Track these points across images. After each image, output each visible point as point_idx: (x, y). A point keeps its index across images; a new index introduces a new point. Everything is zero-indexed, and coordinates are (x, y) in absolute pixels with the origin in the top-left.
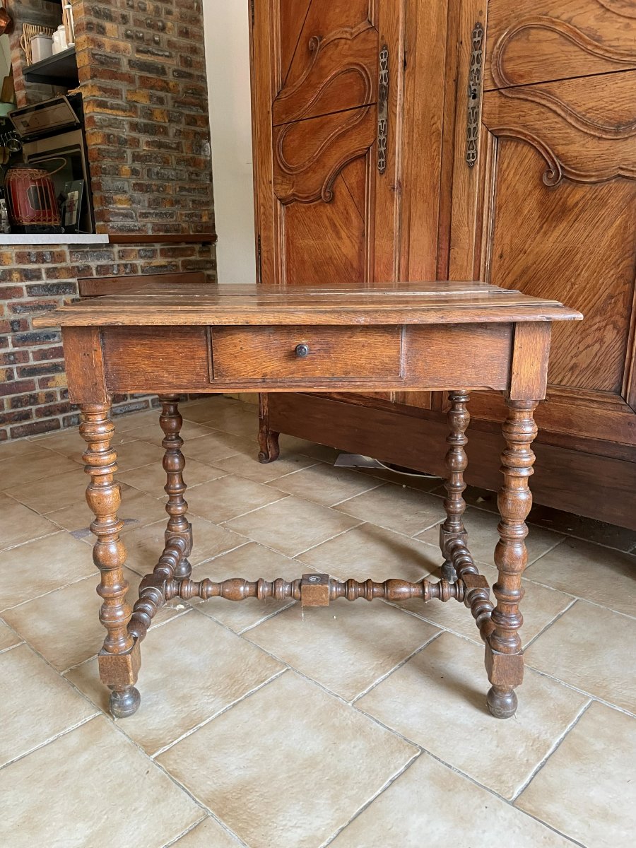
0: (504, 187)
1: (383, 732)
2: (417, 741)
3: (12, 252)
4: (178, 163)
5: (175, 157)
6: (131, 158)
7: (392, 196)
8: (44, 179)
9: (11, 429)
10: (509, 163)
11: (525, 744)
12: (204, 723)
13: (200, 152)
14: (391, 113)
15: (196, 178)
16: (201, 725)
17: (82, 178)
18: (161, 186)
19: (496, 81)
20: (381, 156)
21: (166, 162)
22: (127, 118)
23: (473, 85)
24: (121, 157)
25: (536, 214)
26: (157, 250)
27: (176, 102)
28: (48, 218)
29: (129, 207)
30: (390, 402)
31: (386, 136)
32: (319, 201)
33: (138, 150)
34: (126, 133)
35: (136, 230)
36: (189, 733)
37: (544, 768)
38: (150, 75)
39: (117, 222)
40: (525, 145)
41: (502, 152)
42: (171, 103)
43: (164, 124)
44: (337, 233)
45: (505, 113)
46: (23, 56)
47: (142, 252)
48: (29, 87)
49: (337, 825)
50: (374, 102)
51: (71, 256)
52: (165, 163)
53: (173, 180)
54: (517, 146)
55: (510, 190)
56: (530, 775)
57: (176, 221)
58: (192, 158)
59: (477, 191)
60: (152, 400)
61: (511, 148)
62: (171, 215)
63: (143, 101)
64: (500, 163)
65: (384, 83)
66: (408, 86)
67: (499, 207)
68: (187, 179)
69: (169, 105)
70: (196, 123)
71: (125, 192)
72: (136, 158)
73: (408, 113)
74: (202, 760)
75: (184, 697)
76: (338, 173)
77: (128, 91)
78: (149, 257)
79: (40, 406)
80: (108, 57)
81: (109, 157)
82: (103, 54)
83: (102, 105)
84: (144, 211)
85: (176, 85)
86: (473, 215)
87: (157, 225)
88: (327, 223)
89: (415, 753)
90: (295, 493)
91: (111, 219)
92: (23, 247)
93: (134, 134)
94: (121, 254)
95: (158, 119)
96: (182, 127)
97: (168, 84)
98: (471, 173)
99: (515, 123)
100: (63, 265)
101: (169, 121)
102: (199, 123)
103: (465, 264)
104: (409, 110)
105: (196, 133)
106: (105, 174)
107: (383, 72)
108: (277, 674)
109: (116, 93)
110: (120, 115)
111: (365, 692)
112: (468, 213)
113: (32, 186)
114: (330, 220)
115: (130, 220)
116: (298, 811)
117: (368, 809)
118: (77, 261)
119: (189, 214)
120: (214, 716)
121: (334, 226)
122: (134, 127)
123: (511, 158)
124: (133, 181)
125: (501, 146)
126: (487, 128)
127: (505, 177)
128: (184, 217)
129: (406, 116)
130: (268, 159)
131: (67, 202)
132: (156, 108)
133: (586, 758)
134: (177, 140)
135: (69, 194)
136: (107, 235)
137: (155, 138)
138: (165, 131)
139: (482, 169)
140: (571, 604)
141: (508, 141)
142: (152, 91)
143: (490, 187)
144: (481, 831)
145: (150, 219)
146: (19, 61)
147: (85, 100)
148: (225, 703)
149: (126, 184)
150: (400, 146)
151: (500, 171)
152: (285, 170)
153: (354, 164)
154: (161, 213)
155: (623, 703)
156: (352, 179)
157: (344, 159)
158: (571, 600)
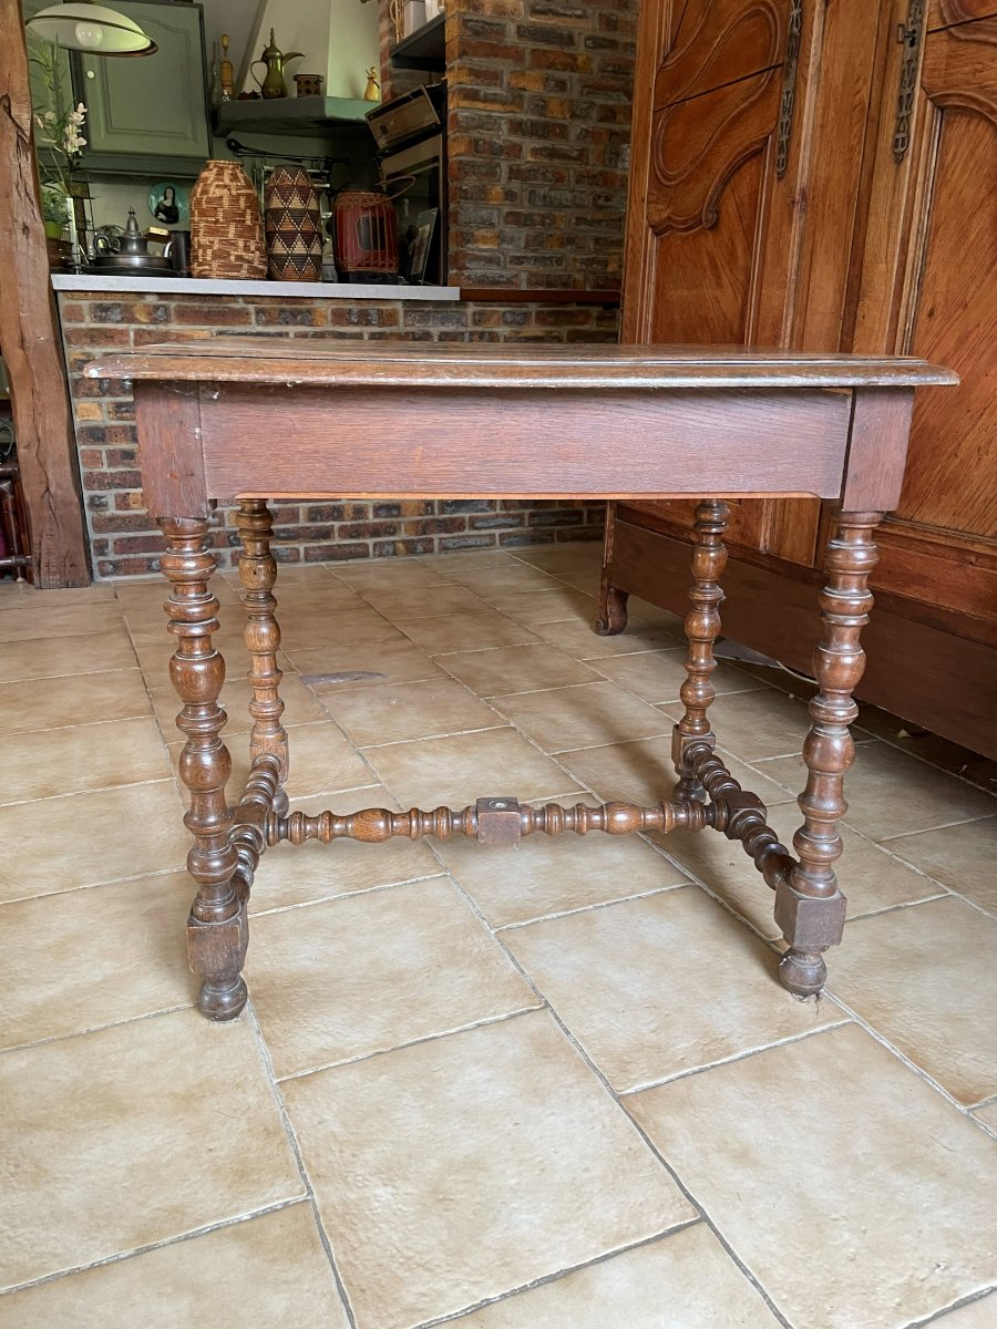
0: (945, 194)
1: (510, 972)
2: (548, 995)
3: (327, 308)
4: (578, 182)
5: (575, 171)
6: (507, 175)
7: (791, 213)
8: (380, 207)
9: (306, 549)
10: (955, 153)
11: (696, 1040)
12: (305, 904)
13: (616, 163)
14: (800, 78)
15: (605, 204)
16: (301, 905)
17: (437, 205)
18: (548, 217)
19: (946, 15)
20: (781, 150)
21: (560, 179)
22: (505, 115)
23: (912, 23)
24: (492, 173)
25: (987, 240)
26: (531, 313)
27: (584, 86)
28: (380, 263)
29: (496, 247)
30: (759, 553)
31: (791, 117)
32: (699, 228)
33: (518, 163)
34: (503, 136)
35: (504, 283)
36: (281, 910)
37: (700, 1074)
38: (549, 47)
39: (476, 270)
40: (981, 120)
41: (948, 135)
42: (577, 88)
43: (562, 122)
44: (718, 277)
45: (956, 67)
46: (392, 31)
47: (508, 317)
48: (397, 76)
49: (374, 1047)
50: (780, 62)
51: (405, 317)
52: (558, 181)
53: (568, 207)
54: (969, 123)
55: (952, 201)
56: (672, 1076)
57: (566, 269)
58: (601, 173)
59: (904, 202)
60: (500, 535)
61: (961, 125)
62: (559, 261)
63: (533, 85)
64: (942, 153)
65: (795, 30)
66: (829, 32)
67: (933, 232)
68: (591, 206)
69: (574, 93)
70: (615, 118)
71: (492, 225)
72: (515, 173)
73: (826, 74)
74: (277, 939)
75: (301, 873)
76: (727, 180)
77: (512, 73)
78: (518, 323)
79: (344, 523)
80: (486, 23)
81: (474, 173)
82: (479, 19)
83: (472, 96)
84: (518, 254)
85: (589, 60)
86: (895, 243)
87: (536, 275)
88: (706, 262)
89: (535, 1005)
90: (616, 680)
91: (468, 265)
92: (342, 301)
93: (516, 139)
94: (477, 317)
95: (555, 114)
96: (590, 124)
97: (575, 60)
98: (897, 171)
99: (969, 83)
100: (394, 329)
101: (571, 117)
102: (620, 117)
103: (877, 328)
104: (827, 71)
105: (612, 133)
106: (467, 199)
107: (795, 12)
108: (428, 877)
109: (493, 77)
110: (496, 110)
111: (524, 924)
112: (888, 239)
113: (363, 216)
114: (712, 259)
115: (495, 267)
116: (343, 1019)
117: (428, 1044)
118: (413, 325)
119: (588, 259)
120: (321, 900)
121: (715, 267)
122: (517, 127)
123: (960, 143)
124: (507, 210)
125: (947, 124)
126: (927, 94)
127: (948, 177)
128: (578, 264)
129: (822, 83)
130: (644, 164)
131: (417, 241)
132: (552, 98)
133: (776, 1085)
134: (581, 145)
135: (420, 229)
136: (458, 288)
137: (547, 143)
138: (563, 132)
139: (915, 164)
140: (934, 898)
141: (957, 114)
142: (550, 72)
143: (924, 195)
144: (548, 1112)
145: (526, 266)
146: (387, 38)
147: (450, 90)
148: (343, 891)
149: (495, 213)
150: (810, 132)
151: (941, 166)
152: (662, 180)
153: (748, 164)
154: (544, 258)
155: (900, 1038)
156: (744, 191)
157: (736, 157)
158: (939, 893)
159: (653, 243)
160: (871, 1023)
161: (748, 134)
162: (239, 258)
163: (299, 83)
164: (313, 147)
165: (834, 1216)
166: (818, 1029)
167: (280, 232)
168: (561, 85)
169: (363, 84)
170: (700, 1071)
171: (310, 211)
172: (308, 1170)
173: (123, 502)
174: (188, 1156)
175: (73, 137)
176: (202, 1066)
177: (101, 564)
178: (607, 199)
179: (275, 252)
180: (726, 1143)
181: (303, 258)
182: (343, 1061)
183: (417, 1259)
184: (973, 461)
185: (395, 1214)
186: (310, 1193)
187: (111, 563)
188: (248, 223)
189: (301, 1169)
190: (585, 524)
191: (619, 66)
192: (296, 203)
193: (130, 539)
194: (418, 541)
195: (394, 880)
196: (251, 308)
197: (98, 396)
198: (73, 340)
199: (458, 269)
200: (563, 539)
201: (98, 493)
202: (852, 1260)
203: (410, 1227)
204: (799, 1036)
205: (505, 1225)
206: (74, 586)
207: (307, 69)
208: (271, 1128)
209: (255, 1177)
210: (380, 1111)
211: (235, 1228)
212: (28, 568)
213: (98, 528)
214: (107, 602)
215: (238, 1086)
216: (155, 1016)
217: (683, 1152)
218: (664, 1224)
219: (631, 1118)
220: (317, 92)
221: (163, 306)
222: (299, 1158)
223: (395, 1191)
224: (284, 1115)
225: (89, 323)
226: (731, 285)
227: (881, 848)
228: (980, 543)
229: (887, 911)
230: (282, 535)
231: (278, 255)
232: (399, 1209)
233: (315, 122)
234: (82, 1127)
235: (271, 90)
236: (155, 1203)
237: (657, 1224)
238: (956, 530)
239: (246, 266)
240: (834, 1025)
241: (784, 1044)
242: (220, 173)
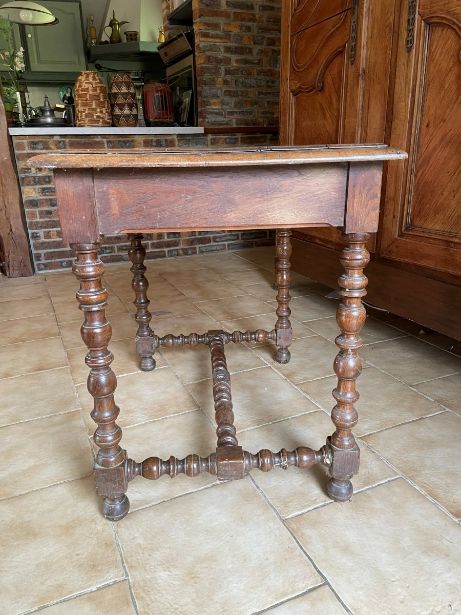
0: (432, 65)
3: (140, 140)
4: (258, 75)
5: (257, 70)
6: (224, 73)
7: (358, 81)
8: (164, 90)
10: (437, 45)
12: (130, 427)
13: (276, 65)
14: (359, 14)
15: (272, 85)
17: (192, 88)
18: (245, 92)
20: (352, 51)
22: (224, 44)
24: (217, 72)
25: (454, 87)
26: (238, 138)
27: (260, 29)
28: (165, 117)
29: (220, 107)
31: (356, 33)
32: (314, 91)
33: (228, 66)
34: (221, 54)
35: (225, 124)
37: (324, 507)
38: (242, 11)
39: (211, 119)
40: (448, 29)
41: (433, 37)
42: (256, 30)
43: (250, 46)
44: (324, 114)
45: (435, 3)
46: (168, 7)
47: (228, 140)
48: (171, 29)
49: (162, 498)
50: (350, 7)
51: (178, 142)
52: (249, 74)
53: (254, 87)
54: (443, 30)
55: (436, 69)
56: (310, 508)
57: (254, 117)
58: (269, 70)
59: (412, 71)
60: (228, 244)
61: (439, 30)
62: (251, 113)
63: (235, 30)
64: (430, 46)
67: (427, 84)
68: (265, 86)
69: (255, 32)
70: (274, 43)
71: (218, 97)
72: (228, 72)
73: (372, 12)
75: (128, 411)
76: (326, 67)
77: (225, 24)
78: (233, 143)
79: (153, 241)
81: (208, 72)
83: (206, 35)
84: (231, 110)
85: (262, 16)
86: (409, 92)
87: (240, 120)
88: (318, 107)
91: (207, 116)
92: (148, 136)
93: (228, 55)
94: (213, 141)
95: (246, 43)
96: (263, 47)
97: (255, 16)
98: (409, 56)
99: (442, 11)
101: (254, 44)
102: (276, 43)
103: (402, 133)
104: (373, 10)
105: (274, 51)
106: (205, 85)
108: (190, 411)
109: (216, 26)
110: (218, 42)
112: (406, 90)
113: (157, 94)
114: (321, 105)
115: (220, 117)
117: (188, 496)
119: (264, 112)
120: (137, 424)
121: (322, 109)
122: (228, 50)
123: (439, 41)
124: (225, 89)
125: (432, 32)
126: (422, 17)
127: (434, 57)
128: (260, 114)
129: (371, 16)
130: (287, 62)
131: (183, 106)
132: (244, 35)
133: (362, 511)
134: (259, 57)
135: (184, 100)
136: (203, 128)
137: (243, 57)
138: (250, 52)
139: (417, 52)
140: (439, 413)
141: (436, 27)
142: (242, 22)
143: (422, 67)
144: (248, 529)
145: (235, 116)
146: (166, 11)
147: (196, 33)
148: (148, 419)
149: (219, 91)
150: (366, 40)
151: (430, 53)
152: (296, 69)
153: (337, 58)
154: (243, 111)
155: (425, 485)
156: (335, 71)
157: (330, 55)
158: (441, 410)
159: (293, 100)
160: (410, 477)
161: (336, 43)
162: (98, 117)
163: (127, 35)
164: (136, 66)
165: (393, 579)
166: (383, 482)
167: (117, 104)
168: (249, 29)
169: (157, 35)
170: (324, 506)
171: (131, 94)
172: (127, 564)
173: (47, 235)
174: (66, 558)
175: (18, 64)
176: (75, 511)
177: (38, 265)
178: (273, 83)
179: (115, 113)
180: (338, 543)
181: (128, 116)
182: (146, 506)
183: (180, 610)
184: (451, 197)
185: (170, 586)
186: (127, 576)
187: (43, 264)
188: (102, 100)
189: (123, 563)
190: (268, 238)
191: (276, 19)
192: (124, 90)
193: (51, 253)
194: (189, 248)
195: (174, 413)
196: (105, 140)
197: (33, 185)
198: (20, 158)
199: (203, 118)
200: (258, 245)
201: (36, 231)
202: (402, 602)
203: (177, 593)
204: (374, 486)
205: (226, 590)
206: (26, 276)
207: (131, 29)
208: (108, 542)
209: (100, 568)
210: (163, 532)
211: (89, 595)
212: (4, 268)
213: (36, 248)
214: (41, 283)
215: (93, 521)
216: (53, 486)
217: (316, 548)
218: (306, 586)
219: (289, 531)
220: (136, 39)
221: (63, 141)
222: (122, 557)
223: (170, 574)
224: (115, 535)
225: (28, 150)
226: (331, 117)
227: (413, 389)
228: (456, 237)
229: (415, 421)
230: (124, 248)
231: (116, 115)
232: (172, 583)
233: (135, 54)
234: (15, 543)
235: (114, 39)
236: (49, 583)
237: (302, 587)
238: (444, 231)
239: (101, 120)
240: (391, 479)
241: (366, 490)
242: (87, 77)
